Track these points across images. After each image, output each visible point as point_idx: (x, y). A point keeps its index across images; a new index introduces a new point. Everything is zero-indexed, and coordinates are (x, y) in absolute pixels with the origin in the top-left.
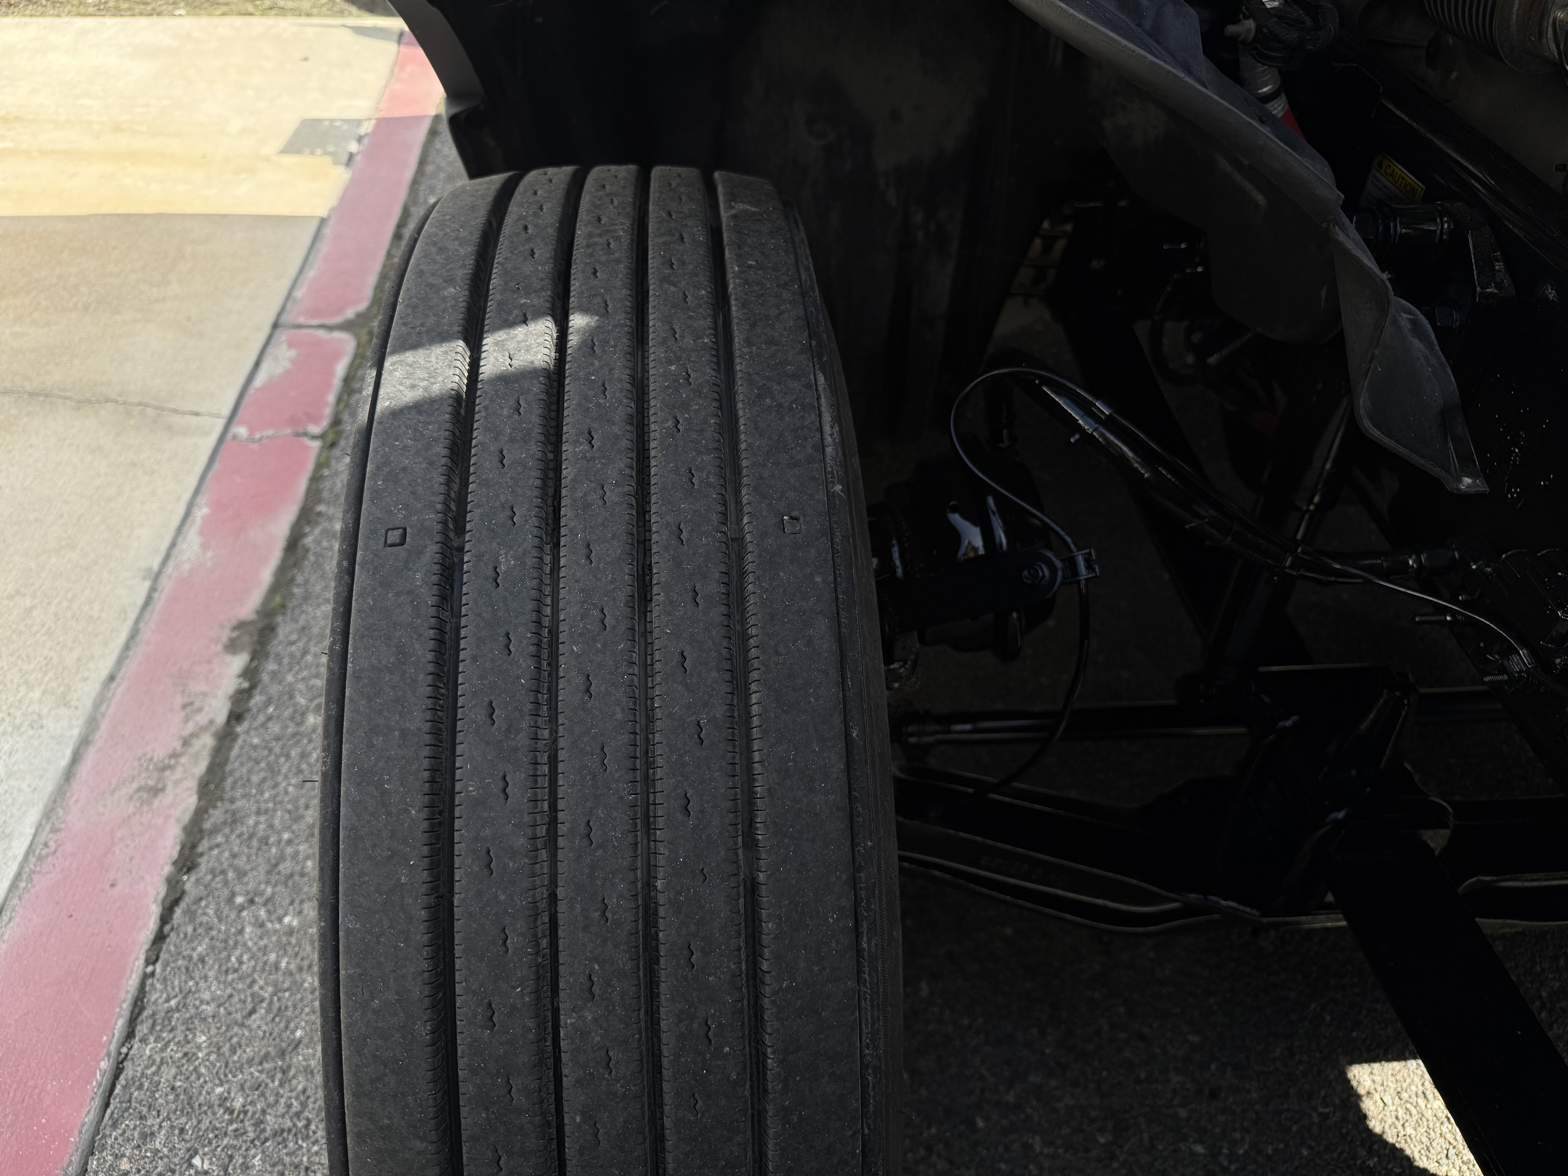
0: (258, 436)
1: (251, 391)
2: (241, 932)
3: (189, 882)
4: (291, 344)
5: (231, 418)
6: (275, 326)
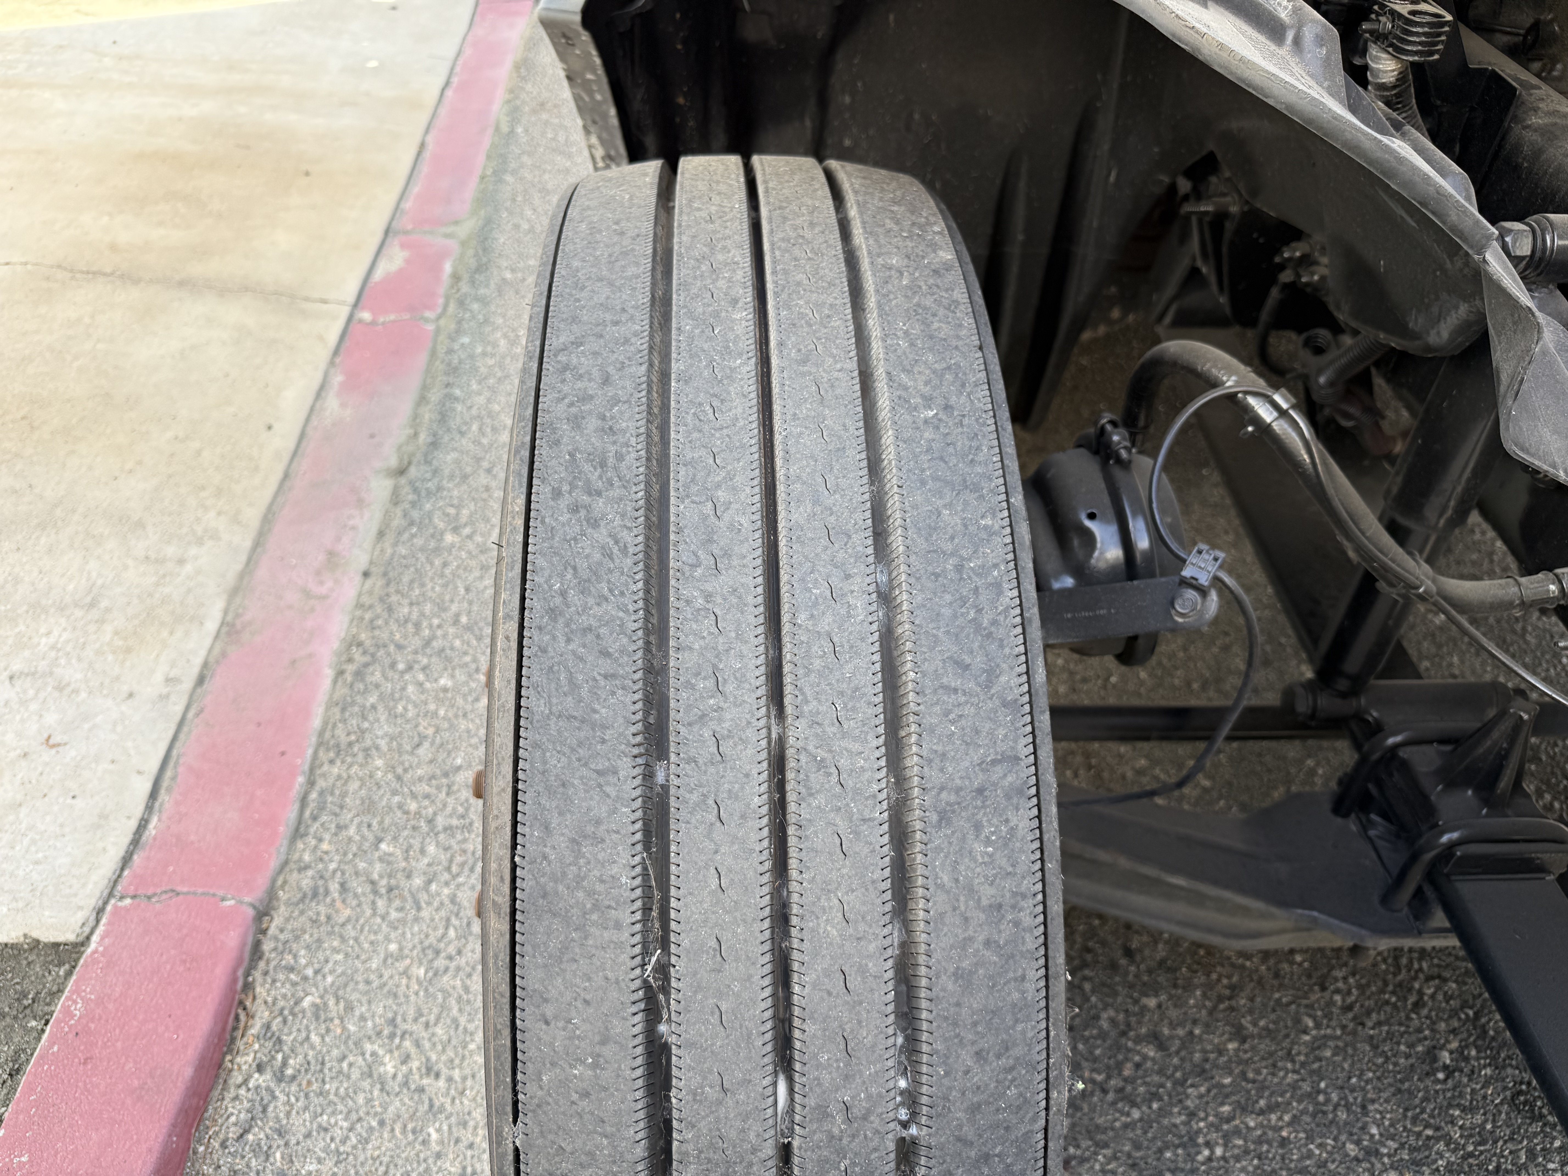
0: (381, 320)
1: (370, 284)
2: (403, 689)
4: (403, 246)
5: (356, 305)
6: (387, 232)
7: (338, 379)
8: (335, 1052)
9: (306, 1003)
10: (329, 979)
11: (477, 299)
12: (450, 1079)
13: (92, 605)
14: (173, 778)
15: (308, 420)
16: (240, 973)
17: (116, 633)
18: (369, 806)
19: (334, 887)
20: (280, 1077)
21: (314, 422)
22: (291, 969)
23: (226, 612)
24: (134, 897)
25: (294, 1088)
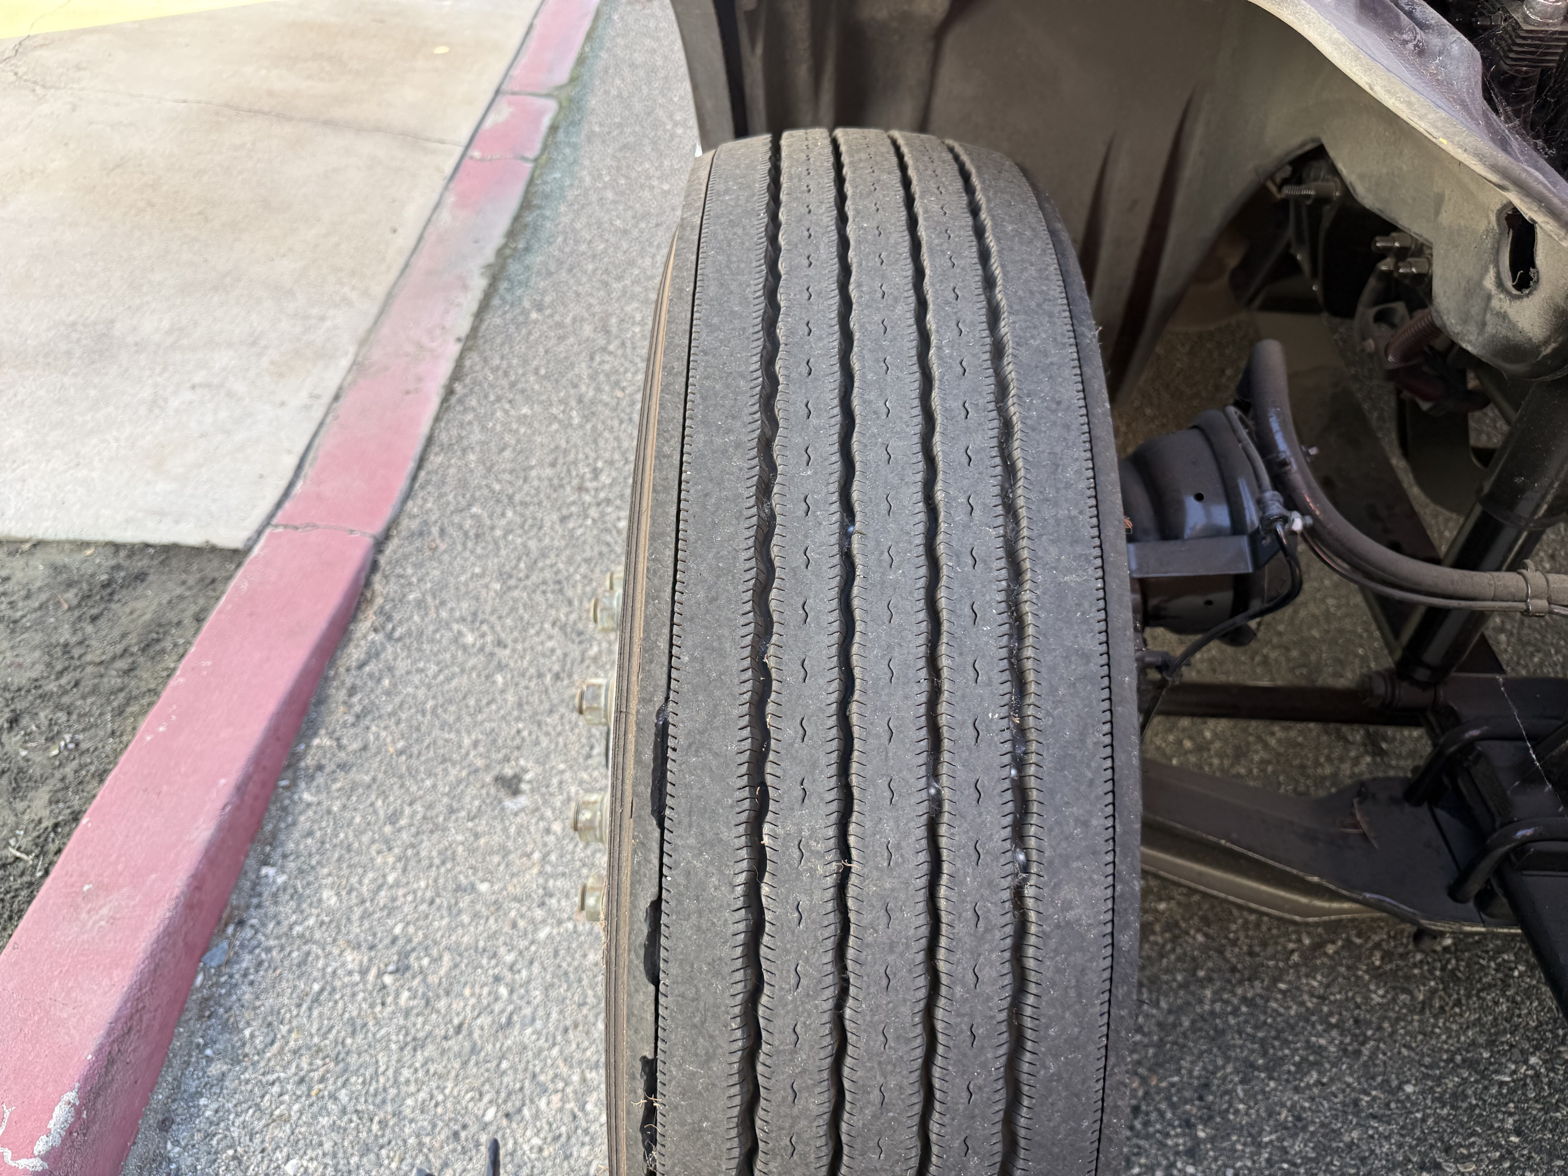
0: (489, 157)
1: (480, 131)
3: (458, 387)
4: (510, 104)
5: (468, 147)
6: (497, 92)
7: (450, 199)
8: (431, 628)
9: (411, 597)
10: (429, 585)
11: (569, 144)
12: (514, 650)
13: (254, 343)
14: (315, 458)
15: (425, 227)
16: (363, 575)
17: (273, 363)
18: (463, 484)
19: (435, 530)
20: (389, 637)
21: (431, 229)
22: (400, 576)
23: (357, 355)
24: (286, 526)
25: (400, 644)
